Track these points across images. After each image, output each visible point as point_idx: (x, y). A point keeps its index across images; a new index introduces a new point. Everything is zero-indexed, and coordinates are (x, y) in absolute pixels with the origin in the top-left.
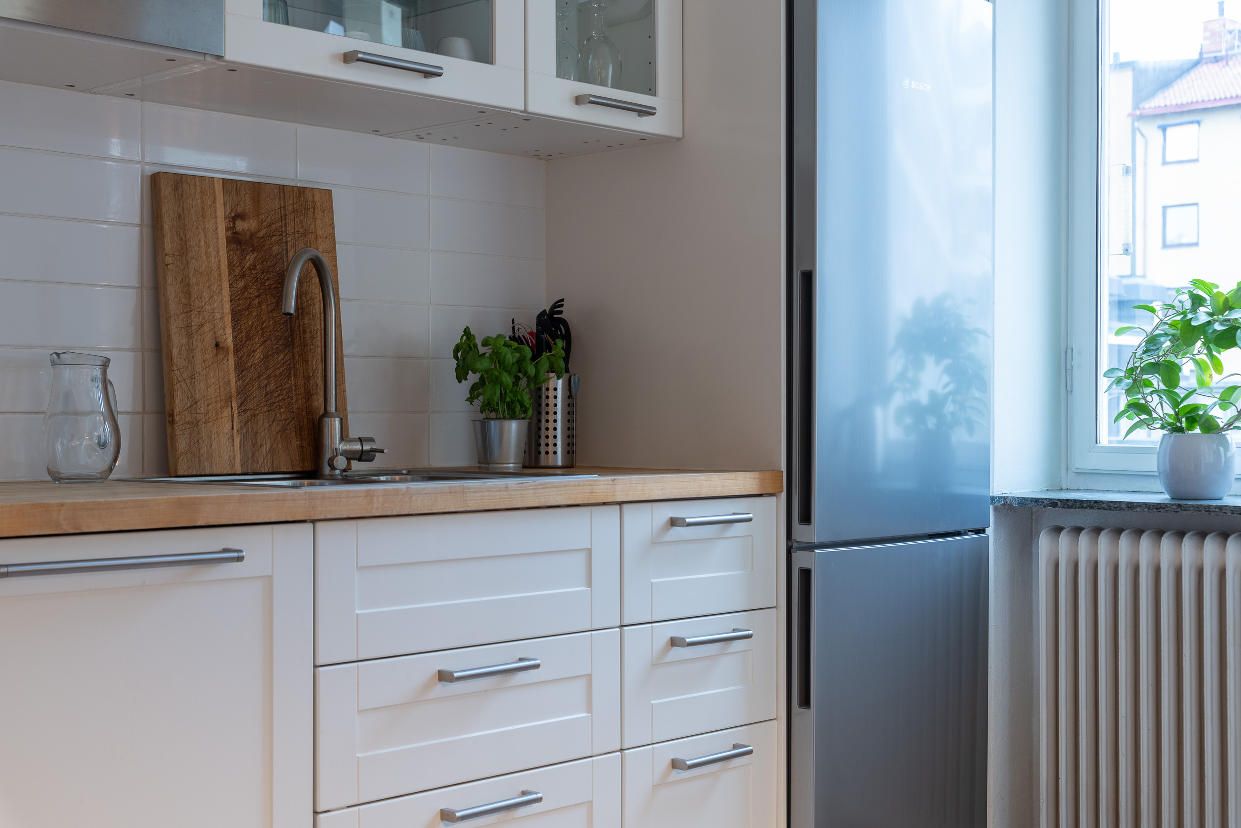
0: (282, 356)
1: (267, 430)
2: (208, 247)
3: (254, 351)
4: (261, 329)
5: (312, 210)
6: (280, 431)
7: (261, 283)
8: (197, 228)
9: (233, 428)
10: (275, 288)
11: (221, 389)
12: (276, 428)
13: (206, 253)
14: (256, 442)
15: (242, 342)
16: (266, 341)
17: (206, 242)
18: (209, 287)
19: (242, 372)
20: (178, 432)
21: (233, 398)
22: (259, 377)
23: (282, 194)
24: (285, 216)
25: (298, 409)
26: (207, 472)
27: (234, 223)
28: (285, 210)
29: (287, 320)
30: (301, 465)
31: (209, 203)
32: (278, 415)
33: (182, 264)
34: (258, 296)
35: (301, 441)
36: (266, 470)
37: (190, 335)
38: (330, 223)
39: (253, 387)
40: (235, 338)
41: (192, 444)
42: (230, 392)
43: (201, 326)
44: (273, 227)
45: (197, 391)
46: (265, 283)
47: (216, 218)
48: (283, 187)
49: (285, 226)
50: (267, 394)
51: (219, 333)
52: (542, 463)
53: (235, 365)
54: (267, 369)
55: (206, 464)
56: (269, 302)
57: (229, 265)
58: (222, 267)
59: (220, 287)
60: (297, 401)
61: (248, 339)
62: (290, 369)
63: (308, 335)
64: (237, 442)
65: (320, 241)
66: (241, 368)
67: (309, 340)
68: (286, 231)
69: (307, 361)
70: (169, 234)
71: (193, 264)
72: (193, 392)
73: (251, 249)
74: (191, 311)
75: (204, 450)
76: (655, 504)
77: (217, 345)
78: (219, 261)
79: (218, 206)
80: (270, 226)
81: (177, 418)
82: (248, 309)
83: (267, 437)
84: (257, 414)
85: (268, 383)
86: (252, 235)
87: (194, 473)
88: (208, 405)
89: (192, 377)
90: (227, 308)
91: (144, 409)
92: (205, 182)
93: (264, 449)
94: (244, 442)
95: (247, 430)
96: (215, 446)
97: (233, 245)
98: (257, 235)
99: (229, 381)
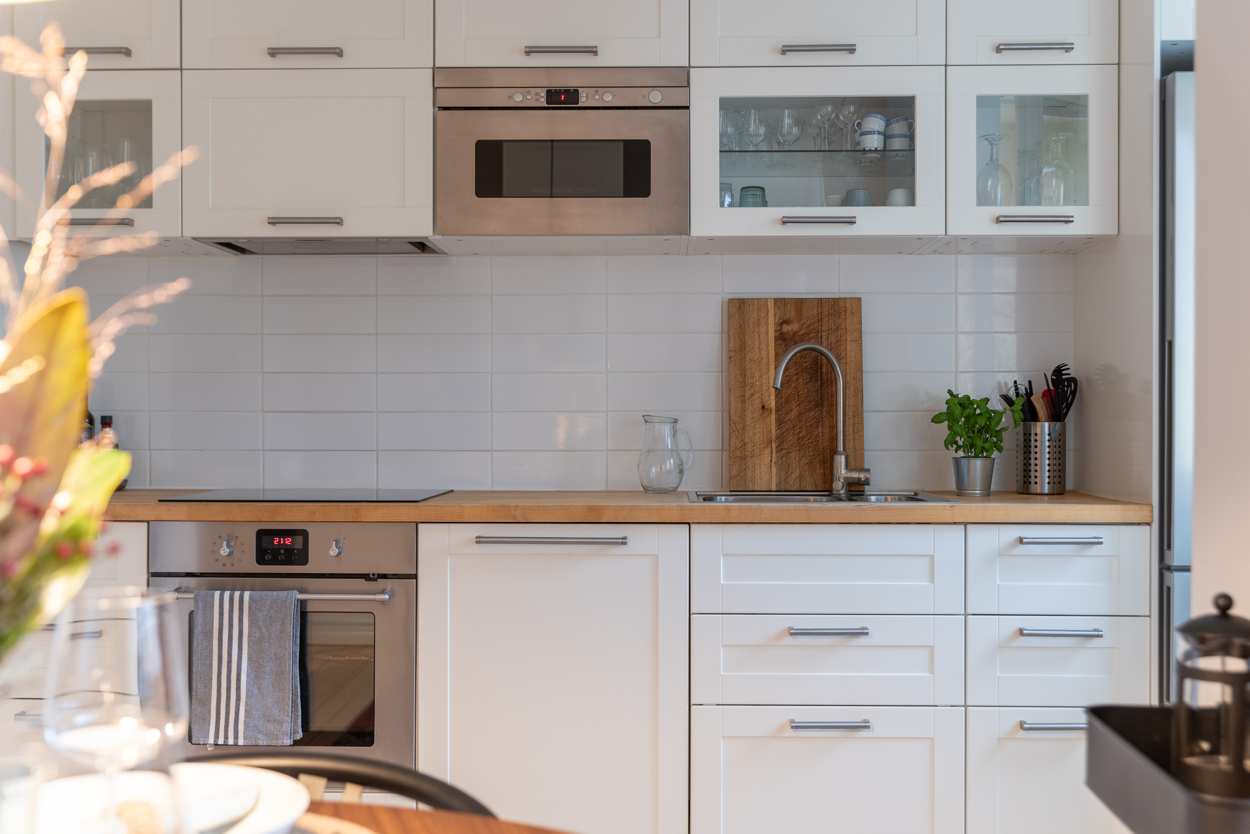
0: (813, 413)
1: (797, 463)
2: (760, 343)
3: (791, 410)
4: (797, 396)
5: (843, 313)
6: (807, 463)
7: (799, 365)
8: (753, 332)
9: (771, 461)
10: (810, 368)
11: (764, 435)
12: (805, 461)
13: (759, 348)
14: (789, 470)
15: (782, 404)
16: (801, 403)
17: (759, 341)
18: (760, 370)
19: (781, 424)
20: (731, 463)
21: (773, 441)
22: (794, 428)
23: (820, 305)
24: (821, 319)
25: (823, 448)
26: (750, 489)
27: (782, 327)
28: (822, 315)
29: (818, 389)
30: (823, 486)
31: (763, 315)
32: (807, 453)
33: (740, 356)
34: (797, 374)
35: (824, 470)
36: (795, 489)
37: (743, 402)
38: (858, 321)
39: (788, 434)
40: (777, 402)
41: (740, 471)
42: (771, 437)
43: (752, 395)
44: (812, 327)
45: (746, 437)
46: (802, 365)
47: (768, 324)
48: (820, 300)
49: (821, 326)
50: (799, 439)
51: (765, 399)
53: (776, 420)
54: (800, 422)
55: (750, 483)
56: (805, 378)
57: (776, 354)
58: (770, 356)
59: (768, 370)
60: (823, 443)
61: (787, 402)
62: (818, 422)
64: (774, 470)
65: (849, 333)
66: (780, 422)
68: (822, 329)
70: (733, 338)
71: (749, 356)
72: (743, 438)
73: (793, 343)
74: (745, 386)
75: (749, 475)
76: (1001, 526)
77: (763, 407)
78: (768, 353)
79: (769, 316)
80: (809, 327)
82: (788, 383)
83: (797, 467)
84: (791, 452)
85: (801, 432)
86: (794, 334)
87: (741, 489)
88: (754, 446)
89: (744, 428)
91: (723, 448)
92: (761, 303)
93: (794, 475)
94: (779, 470)
95: (782, 463)
96: (757, 472)
97: (780, 342)
98: (799, 334)
99: (771, 430)
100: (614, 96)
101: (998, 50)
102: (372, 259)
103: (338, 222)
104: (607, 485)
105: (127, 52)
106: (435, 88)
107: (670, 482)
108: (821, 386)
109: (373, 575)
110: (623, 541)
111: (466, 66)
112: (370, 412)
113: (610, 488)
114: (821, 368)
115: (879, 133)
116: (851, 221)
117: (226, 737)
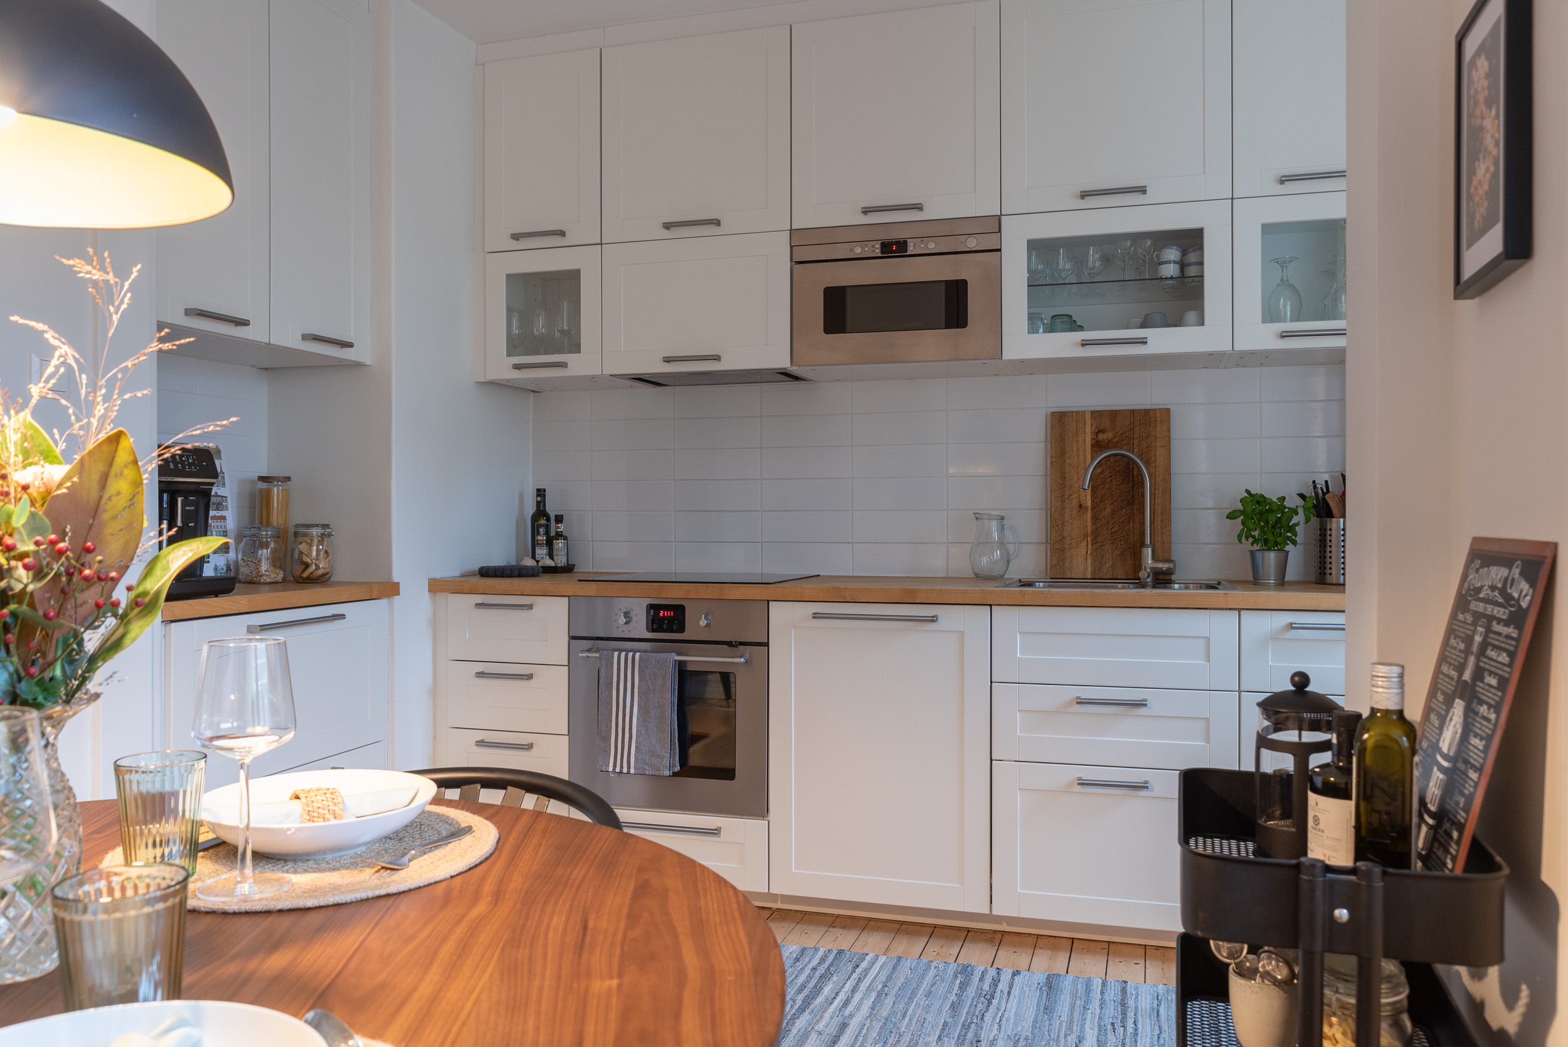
0: (1125, 511)
1: (1110, 554)
3: (1105, 508)
4: (1112, 495)
5: (1154, 422)
6: (1119, 555)
7: (1113, 469)
8: (1073, 441)
9: (1087, 553)
10: (1122, 467)
11: (1081, 530)
12: (1117, 553)
13: (1077, 454)
14: (1102, 561)
15: (1097, 504)
16: (1114, 502)
17: (1077, 448)
18: (1078, 473)
19: (1096, 521)
21: (1089, 536)
22: (1107, 524)
23: (1132, 415)
24: (1133, 428)
25: (1134, 542)
26: (1068, 577)
27: (1097, 435)
28: (1134, 424)
29: (1128, 491)
31: (1081, 426)
32: (1119, 546)
33: (1061, 462)
34: (1111, 477)
36: (1108, 577)
37: (1063, 501)
38: (1167, 428)
39: (1103, 529)
40: (1092, 501)
41: (1061, 561)
42: (1087, 532)
43: (1071, 495)
44: (1124, 435)
45: (1066, 532)
46: (1116, 468)
47: (1085, 434)
48: (1133, 411)
49: (1133, 434)
50: (1112, 533)
51: (1082, 499)
52: (1329, 582)
53: (1091, 517)
54: (1113, 518)
55: (1068, 572)
56: (1118, 480)
60: (1132, 537)
61: (1101, 501)
62: (1130, 518)
64: (1089, 561)
65: (1159, 440)
66: (1095, 518)
68: (1133, 437)
71: (1068, 461)
72: (1063, 532)
73: (1107, 448)
74: (1064, 487)
75: (1067, 564)
76: (1273, 612)
77: (1080, 506)
78: (1085, 458)
79: (1087, 427)
80: (1122, 434)
81: (1052, 546)
82: (1103, 484)
83: (1110, 558)
84: (1104, 545)
85: (1114, 527)
86: (1107, 441)
87: (1060, 577)
88: (1072, 540)
89: (1063, 524)
91: (1047, 541)
92: (1079, 415)
93: (1107, 565)
94: (1094, 560)
95: (1097, 554)
96: (1075, 562)
97: (1095, 449)
98: (1113, 441)
99: (1087, 526)
100: (937, 244)
101: (1282, 182)
102: (757, 387)
103: (717, 358)
104: (947, 572)
105: (562, 234)
106: (791, 247)
107: (998, 570)
108: (1133, 486)
109: (735, 642)
110: (933, 619)
111: (816, 227)
112: (756, 511)
113: (951, 575)
114: (1133, 472)
115: (1175, 262)
116: (1143, 342)
117: (622, 767)
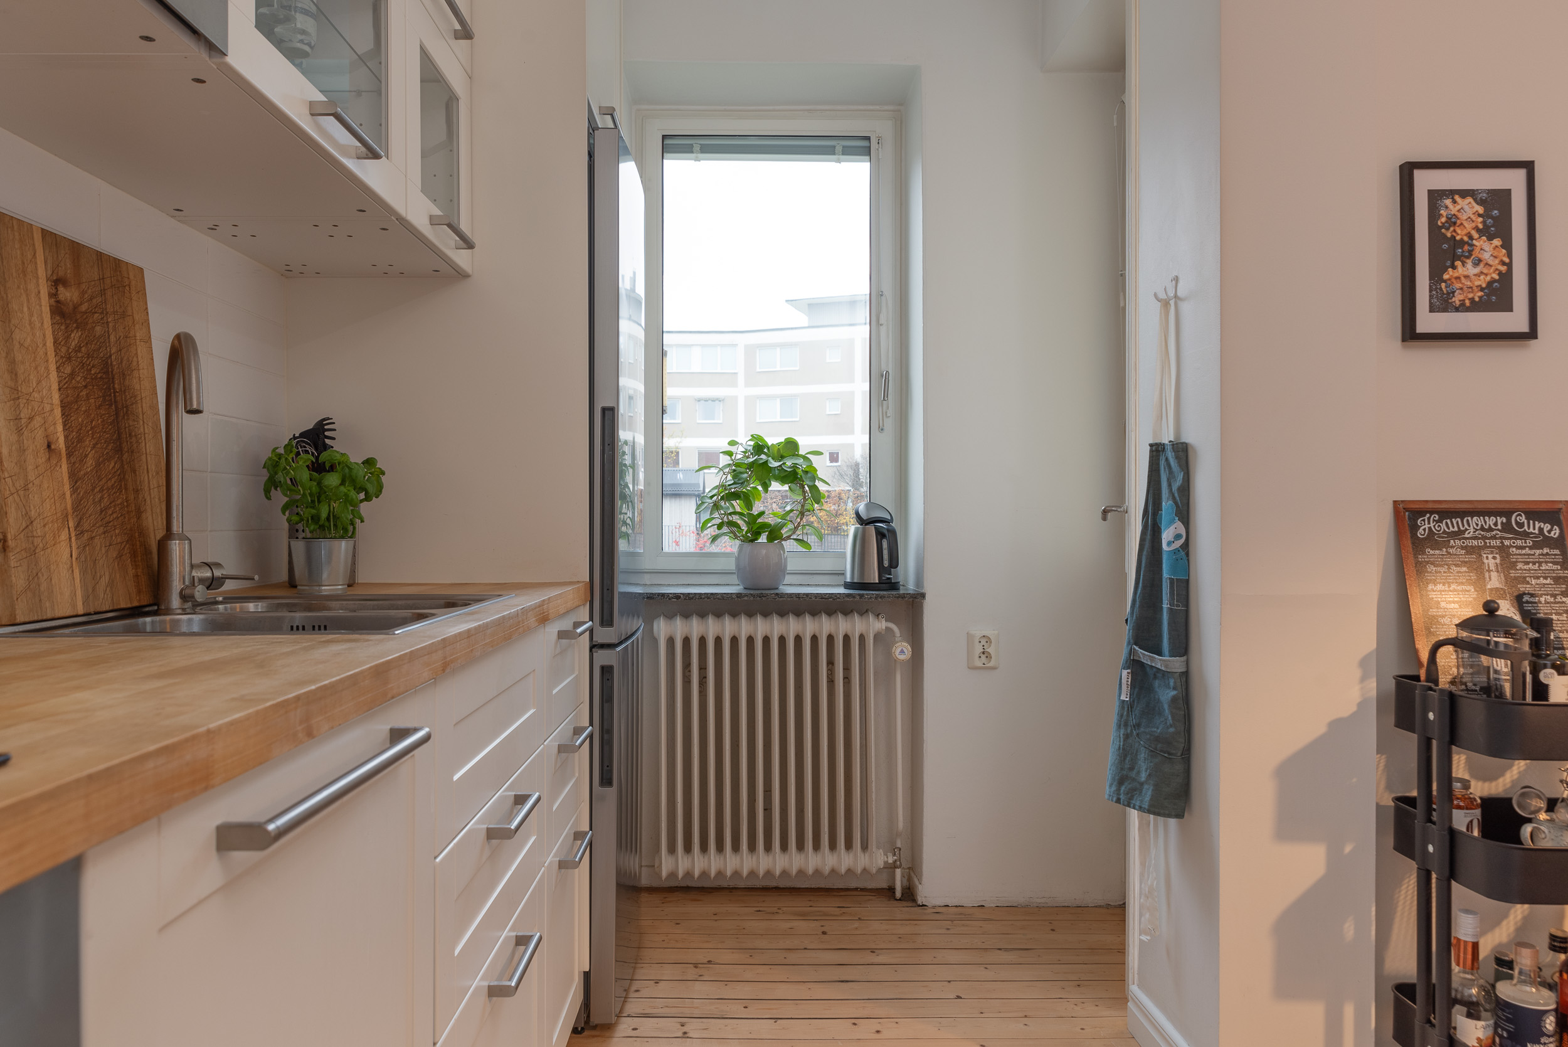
0: (112, 464)
1: (104, 558)
2: (31, 315)
3: (86, 456)
4: (92, 428)
5: (127, 288)
6: (116, 558)
7: (87, 370)
8: (19, 287)
9: (71, 556)
10: (101, 378)
11: (57, 504)
12: (113, 554)
13: (30, 321)
14: (96, 573)
15: (73, 444)
16: (97, 444)
17: (29, 308)
18: (36, 368)
19: (76, 482)
20: (13, 564)
21: (69, 516)
22: (93, 490)
23: (100, 263)
24: (104, 289)
26: (49, 616)
27: (56, 288)
28: (104, 282)
29: (113, 420)
30: (138, 598)
31: (28, 254)
32: (114, 538)
33: (5, 332)
34: (86, 387)
35: (136, 569)
36: (107, 608)
37: (19, 431)
38: (144, 308)
39: (88, 503)
40: (66, 437)
41: (31, 579)
42: (66, 508)
43: (31, 419)
44: (94, 301)
45: (32, 507)
46: (90, 370)
47: (37, 278)
48: (102, 255)
49: (105, 302)
50: (101, 511)
51: (49, 431)
53: (68, 473)
54: (100, 479)
55: (48, 604)
56: (97, 396)
57: (55, 342)
58: (48, 344)
59: (47, 368)
61: (79, 439)
62: (120, 480)
63: (134, 439)
64: (77, 573)
65: (137, 326)
66: (74, 476)
67: (135, 446)
68: (106, 309)
69: (134, 471)
71: (18, 336)
72: (28, 509)
73: (75, 325)
74: (18, 398)
75: (44, 585)
77: (49, 446)
78: (44, 335)
79: (38, 262)
80: (91, 299)
81: (11, 543)
82: (77, 402)
83: (105, 565)
84: (94, 537)
85: (102, 498)
86: (75, 308)
87: (36, 618)
88: (44, 526)
89: (26, 488)
90: (56, 398)
92: (23, 230)
93: (103, 582)
94: (84, 572)
95: (86, 558)
96: (55, 579)
97: (58, 318)
98: (80, 309)
99: (64, 494)
108: (117, 414)
114: (115, 383)
